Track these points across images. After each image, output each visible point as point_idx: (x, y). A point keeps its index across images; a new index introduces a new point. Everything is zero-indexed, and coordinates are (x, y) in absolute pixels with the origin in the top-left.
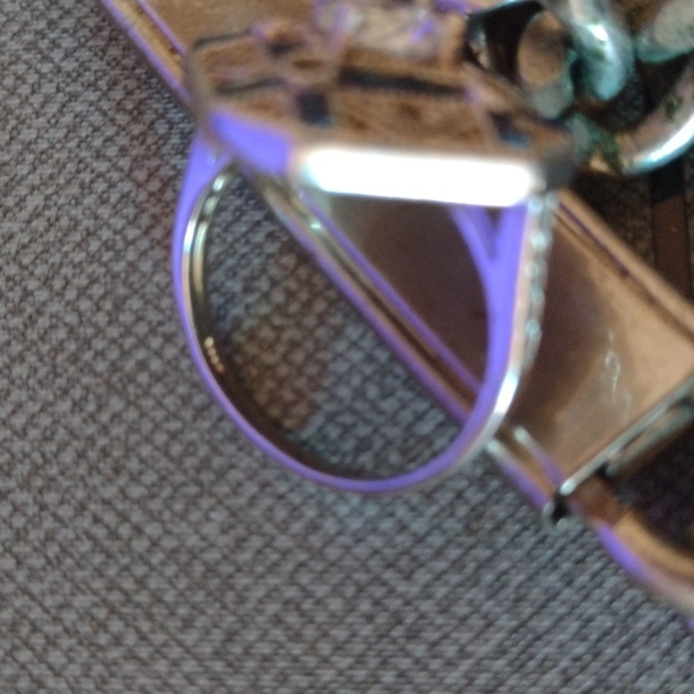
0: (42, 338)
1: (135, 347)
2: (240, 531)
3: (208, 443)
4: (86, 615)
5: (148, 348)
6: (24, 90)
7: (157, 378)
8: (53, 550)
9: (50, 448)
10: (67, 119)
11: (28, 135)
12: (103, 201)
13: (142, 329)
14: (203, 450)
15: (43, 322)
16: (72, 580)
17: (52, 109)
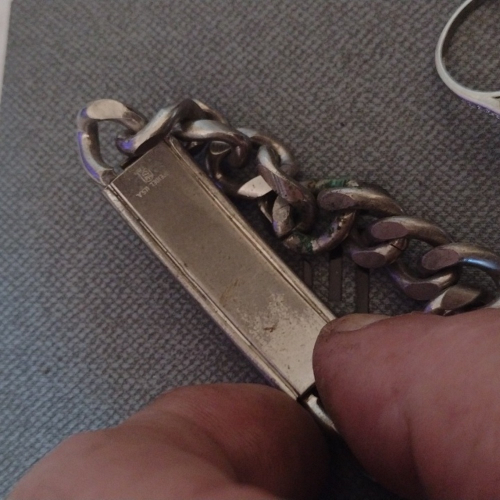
0: (92, 303)
1: (127, 308)
2: (164, 383)
3: (154, 348)
4: (105, 413)
5: (132, 309)
6: (87, 199)
7: (135, 321)
8: (93, 387)
9: (94, 347)
10: (103, 213)
11: (88, 218)
12: (117, 248)
13: (130, 301)
14: (152, 351)
15: (92, 296)
16: (100, 399)
17: (98, 208)
